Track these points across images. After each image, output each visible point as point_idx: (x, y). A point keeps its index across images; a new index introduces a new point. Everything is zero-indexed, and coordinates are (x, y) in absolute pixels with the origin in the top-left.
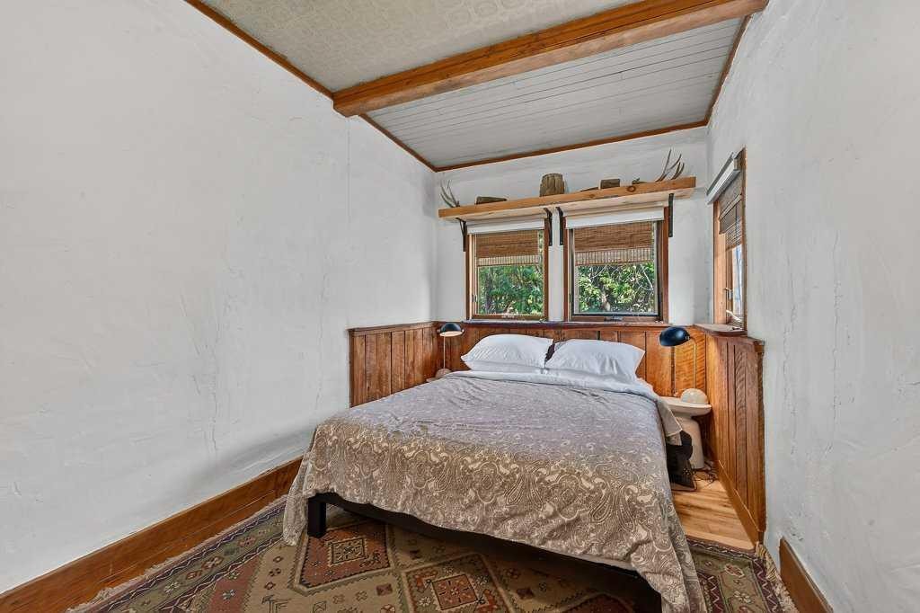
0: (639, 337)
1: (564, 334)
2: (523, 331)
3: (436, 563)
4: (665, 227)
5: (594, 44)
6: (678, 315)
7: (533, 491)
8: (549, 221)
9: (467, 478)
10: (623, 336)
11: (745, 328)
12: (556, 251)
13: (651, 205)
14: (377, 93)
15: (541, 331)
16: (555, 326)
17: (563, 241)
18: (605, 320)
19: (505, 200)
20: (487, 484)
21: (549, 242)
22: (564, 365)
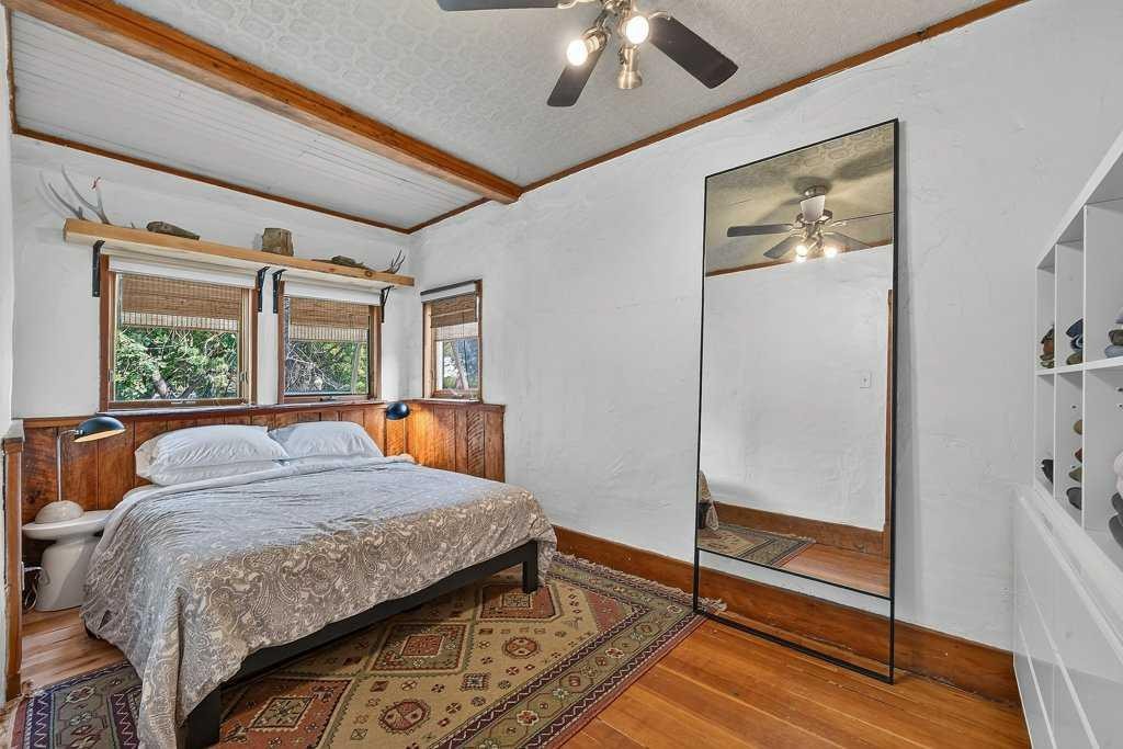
0: (358, 415)
1: (279, 419)
2: (219, 420)
3: (379, 651)
4: (377, 313)
5: (430, 168)
6: (389, 393)
7: (483, 520)
8: (260, 282)
9: (437, 535)
10: (344, 415)
11: (481, 399)
12: (268, 318)
13: (367, 291)
14: (126, 29)
15: (247, 419)
16: (266, 411)
17: (276, 309)
18: (321, 400)
19: (197, 238)
20: (454, 532)
21: (258, 306)
22: (311, 450)
